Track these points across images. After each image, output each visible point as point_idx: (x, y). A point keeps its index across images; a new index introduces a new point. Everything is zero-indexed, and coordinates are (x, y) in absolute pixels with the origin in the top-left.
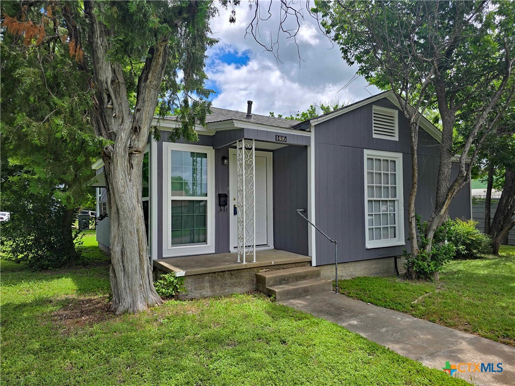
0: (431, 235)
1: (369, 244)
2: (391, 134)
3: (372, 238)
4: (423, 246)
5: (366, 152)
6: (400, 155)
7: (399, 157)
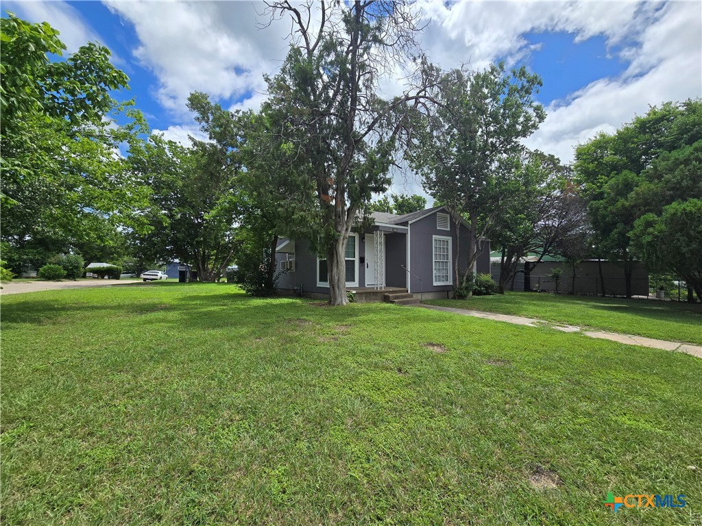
0: (465, 278)
1: (435, 284)
2: (446, 227)
3: (436, 281)
4: (461, 283)
5: (434, 236)
6: (451, 238)
7: (450, 239)
